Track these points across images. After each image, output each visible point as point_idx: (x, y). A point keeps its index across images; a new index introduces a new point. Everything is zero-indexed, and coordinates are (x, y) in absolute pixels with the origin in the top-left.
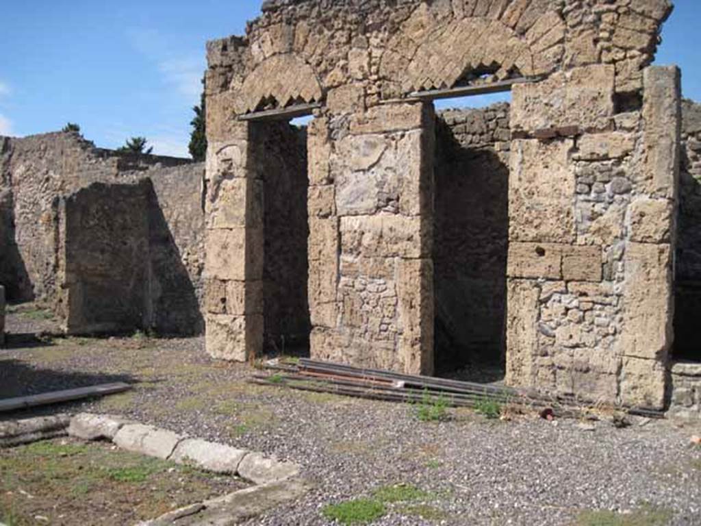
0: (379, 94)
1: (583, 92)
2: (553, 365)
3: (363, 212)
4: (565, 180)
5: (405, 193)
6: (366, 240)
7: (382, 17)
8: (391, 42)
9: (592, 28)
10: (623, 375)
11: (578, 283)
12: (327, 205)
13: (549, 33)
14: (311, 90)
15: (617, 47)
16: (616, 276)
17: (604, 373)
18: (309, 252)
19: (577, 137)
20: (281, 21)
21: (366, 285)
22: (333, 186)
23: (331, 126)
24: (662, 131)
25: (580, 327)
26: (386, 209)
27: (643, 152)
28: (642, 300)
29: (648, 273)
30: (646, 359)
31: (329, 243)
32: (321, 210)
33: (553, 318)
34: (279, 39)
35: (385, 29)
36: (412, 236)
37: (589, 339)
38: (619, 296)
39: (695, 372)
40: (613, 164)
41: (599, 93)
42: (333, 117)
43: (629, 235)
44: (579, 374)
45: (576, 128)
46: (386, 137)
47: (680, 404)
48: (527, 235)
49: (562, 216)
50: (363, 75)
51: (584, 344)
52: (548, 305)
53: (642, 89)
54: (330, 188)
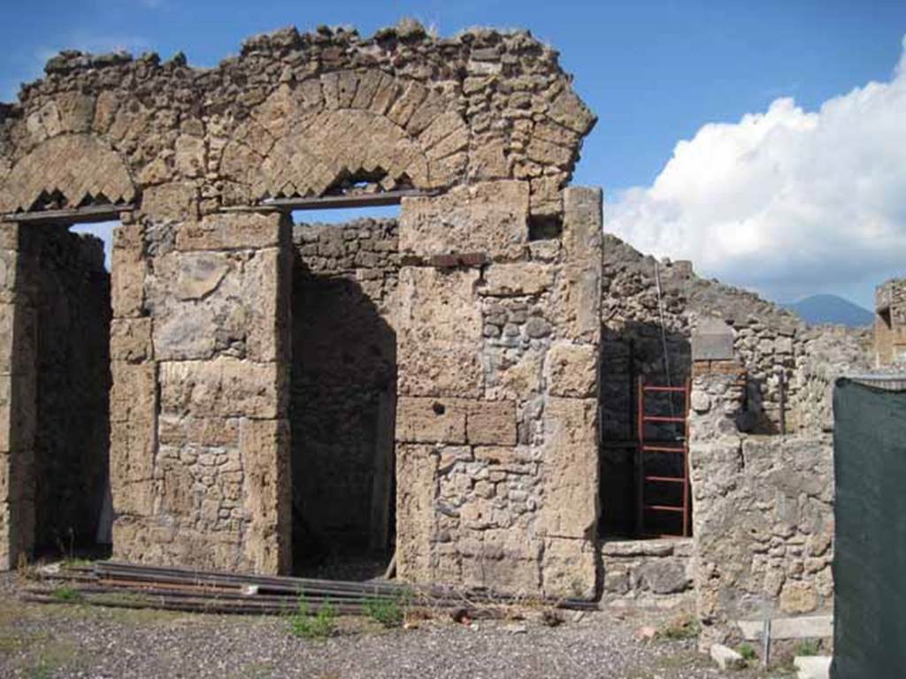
0: (219, 198)
1: (491, 212)
2: (458, 553)
3: (194, 357)
4: (470, 319)
5: (255, 332)
6: (199, 394)
7: (225, 96)
8: (237, 130)
9: (502, 136)
10: (545, 560)
11: (486, 448)
12: (140, 345)
13: (449, 138)
14: (119, 186)
15: (531, 160)
16: (535, 438)
17: (523, 559)
18: (111, 410)
19: (483, 268)
20: (75, 88)
21: (197, 456)
22: (149, 319)
23: (148, 238)
24: (586, 264)
25: (491, 503)
26: (229, 352)
27: (565, 287)
28: (565, 467)
29: (572, 435)
30: (572, 538)
31: (142, 399)
32: (130, 353)
33: (455, 492)
34: (71, 112)
35: (230, 113)
36: (264, 390)
37: (502, 517)
38: (538, 462)
39: (630, 551)
40: (528, 301)
41: (511, 215)
42: (152, 225)
43: (549, 388)
44: (491, 562)
45: (483, 256)
46: (229, 256)
47: (614, 591)
48: (421, 388)
49: (466, 364)
50: (198, 171)
51: (497, 524)
52: (450, 476)
53: (562, 213)
54: (145, 322)
